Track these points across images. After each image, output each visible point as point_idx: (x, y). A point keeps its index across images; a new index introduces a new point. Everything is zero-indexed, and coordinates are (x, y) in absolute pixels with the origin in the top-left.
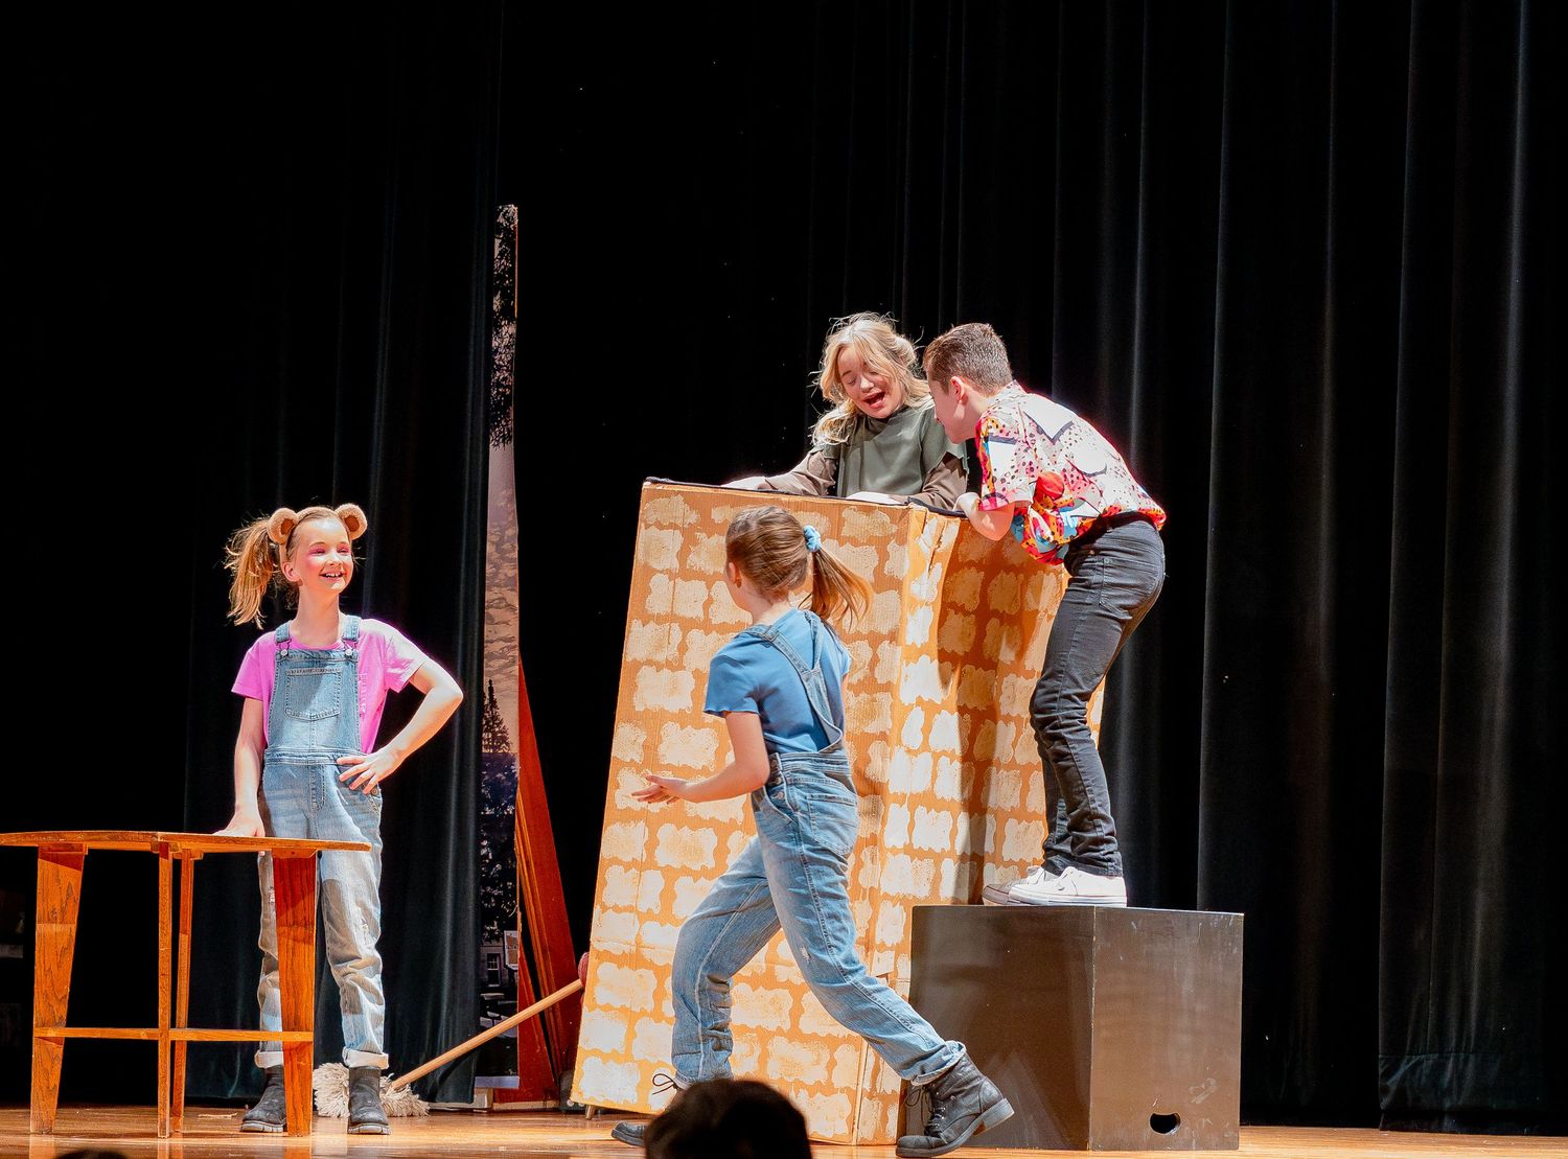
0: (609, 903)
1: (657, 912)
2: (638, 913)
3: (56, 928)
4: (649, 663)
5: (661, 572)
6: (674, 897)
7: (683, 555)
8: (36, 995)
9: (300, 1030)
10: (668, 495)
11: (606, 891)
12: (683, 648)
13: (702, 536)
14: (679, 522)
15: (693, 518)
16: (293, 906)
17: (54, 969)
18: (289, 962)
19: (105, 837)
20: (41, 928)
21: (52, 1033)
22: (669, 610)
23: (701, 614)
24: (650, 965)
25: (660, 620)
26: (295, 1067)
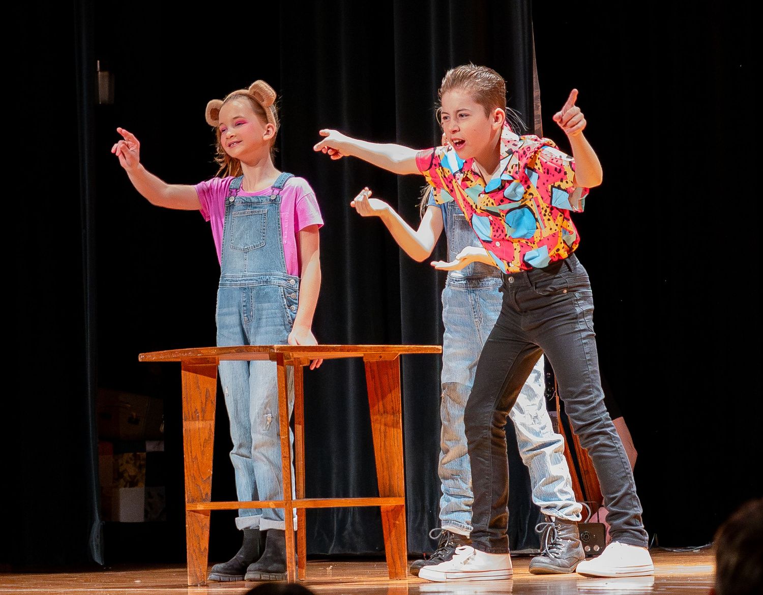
3: (199, 424)
8: (186, 478)
9: (394, 496)
16: (383, 397)
17: (200, 456)
18: (383, 443)
20: (187, 425)
21: (200, 507)
26: (392, 525)
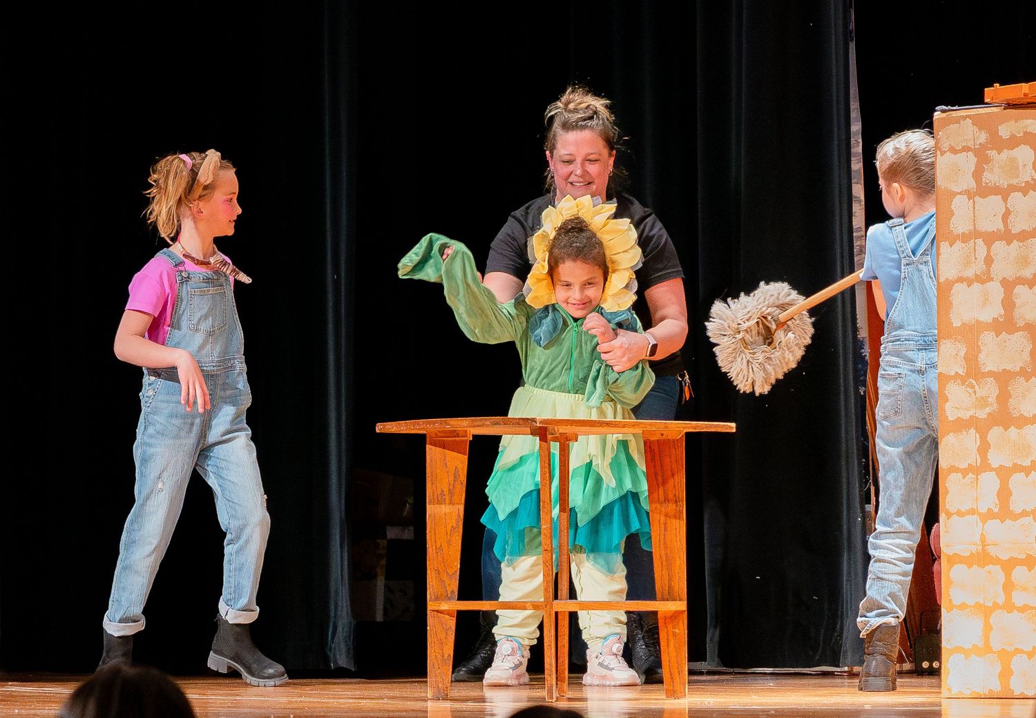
0: (952, 509)
1: (996, 510)
2: (979, 514)
3: (445, 509)
4: (961, 280)
5: (961, 193)
6: (1010, 494)
7: (978, 175)
8: (428, 572)
9: (674, 600)
10: (957, 121)
11: (949, 498)
12: (989, 261)
13: (992, 153)
14: (970, 144)
15: (983, 137)
16: (664, 484)
17: (445, 546)
18: (662, 537)
19: (488, 423)
20: (430, 509)
21: (445, 606)
22: (972, 228)
23: (1001, 227)
24: (996, 561)
25: (965, 238)
26: (670, 634)
